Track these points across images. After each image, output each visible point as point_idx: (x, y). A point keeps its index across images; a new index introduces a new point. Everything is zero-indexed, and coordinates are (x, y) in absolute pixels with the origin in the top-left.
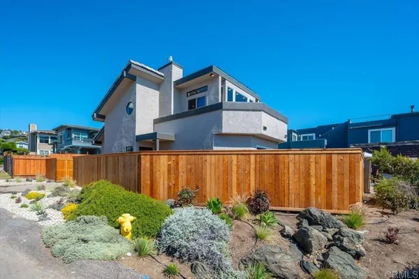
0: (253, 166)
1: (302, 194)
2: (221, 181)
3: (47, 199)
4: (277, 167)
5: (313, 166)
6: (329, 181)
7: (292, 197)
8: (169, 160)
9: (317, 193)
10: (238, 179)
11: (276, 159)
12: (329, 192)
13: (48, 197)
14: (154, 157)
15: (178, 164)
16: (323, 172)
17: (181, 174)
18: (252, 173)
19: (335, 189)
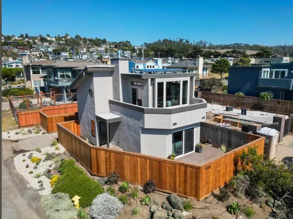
0: (148, 165)
1: (173, 184)
2: (132, 170)
3: (43, 163)
4: (160, 168)
5: (178, 171)
6: (185, 181)
7: (168, 186)
8: (106, 154)
9: (180, 186)
10: (141, 171)
11: (159, 164)
12: (185, 187)
13: (43, 161)
14: (98, 151)
15: (110, 157)
16: (182, 175)
17: (112, 163)
18: (148, 169)
19: (188, 185)
